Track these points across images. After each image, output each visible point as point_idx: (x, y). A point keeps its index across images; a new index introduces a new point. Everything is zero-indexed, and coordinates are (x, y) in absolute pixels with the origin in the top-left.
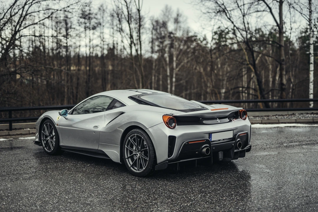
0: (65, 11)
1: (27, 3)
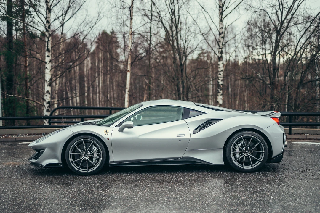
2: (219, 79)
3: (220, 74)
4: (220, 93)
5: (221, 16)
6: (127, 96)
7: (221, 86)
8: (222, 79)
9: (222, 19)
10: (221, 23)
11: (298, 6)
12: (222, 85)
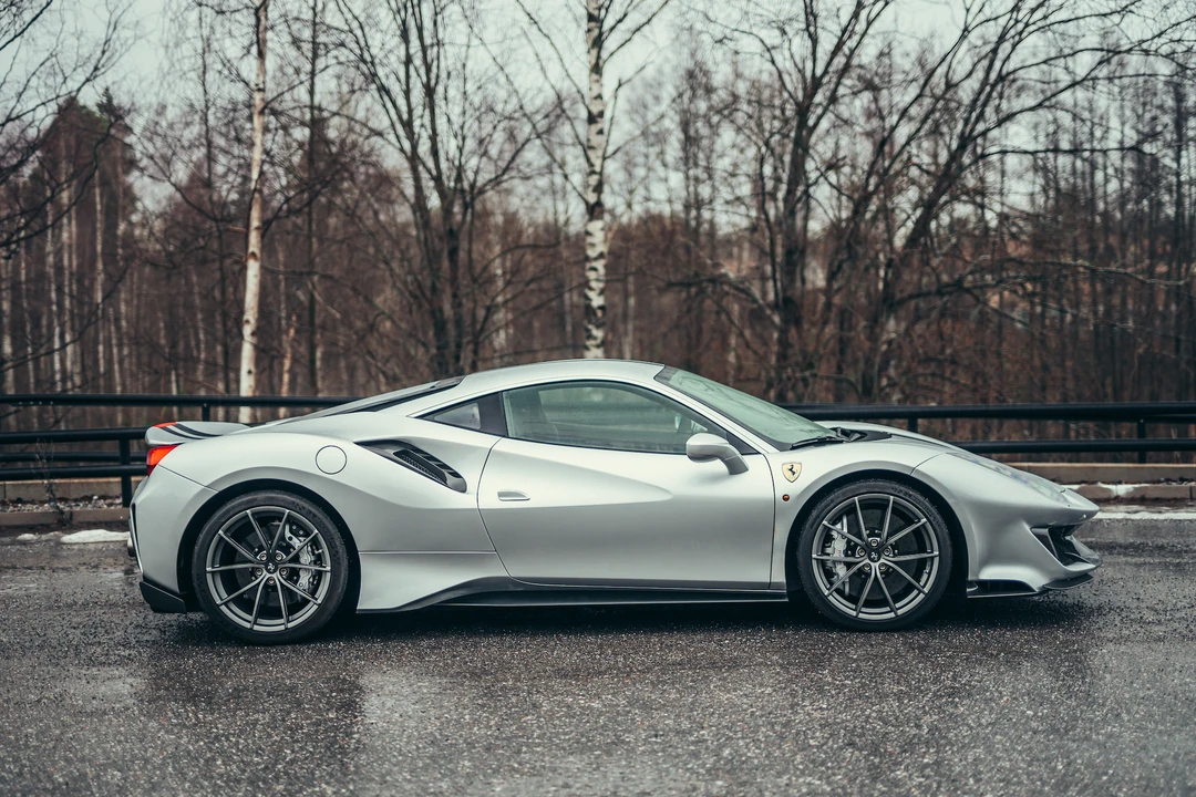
0: (1147, 52)
1: (1008, 36)
2: (591, 289)
3: (595, 269)
4: (595, 338)
5: (594, 52)
6: (247, 351)
7: (599, 313)
8: (601, 285)
9: (601, 62)
10: (595, 77)
11: (869, 24)
12: (601, 308)
